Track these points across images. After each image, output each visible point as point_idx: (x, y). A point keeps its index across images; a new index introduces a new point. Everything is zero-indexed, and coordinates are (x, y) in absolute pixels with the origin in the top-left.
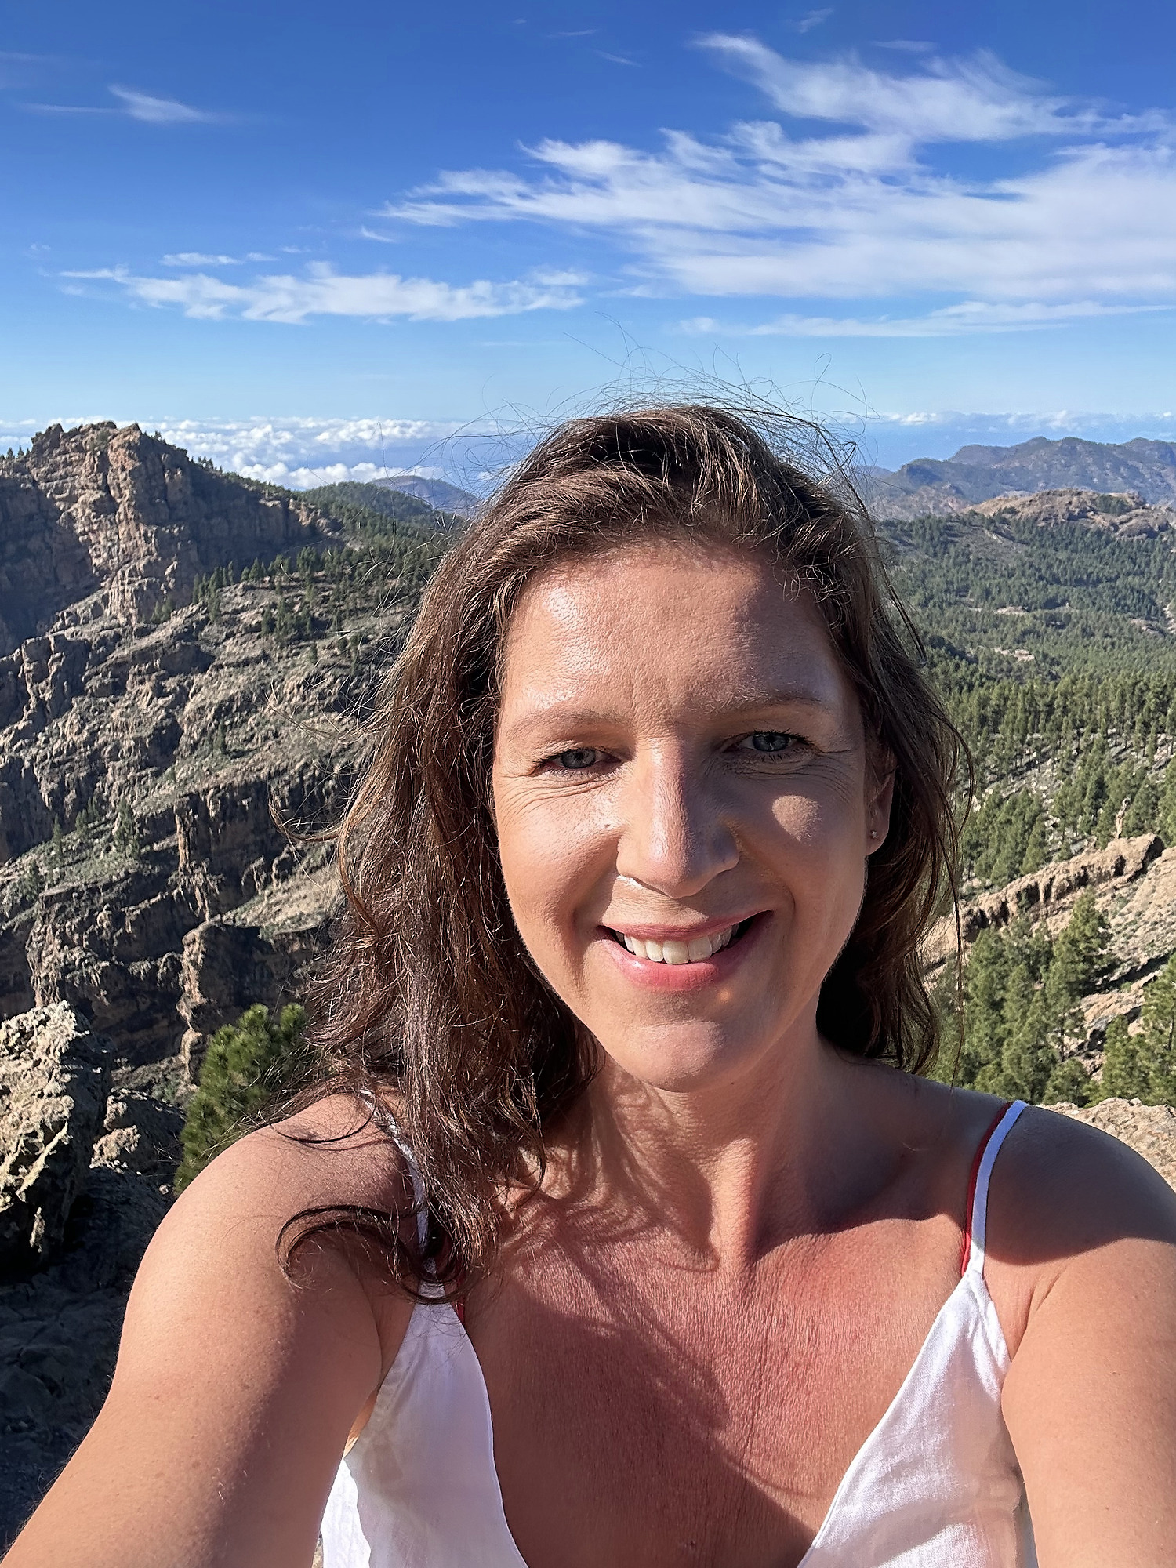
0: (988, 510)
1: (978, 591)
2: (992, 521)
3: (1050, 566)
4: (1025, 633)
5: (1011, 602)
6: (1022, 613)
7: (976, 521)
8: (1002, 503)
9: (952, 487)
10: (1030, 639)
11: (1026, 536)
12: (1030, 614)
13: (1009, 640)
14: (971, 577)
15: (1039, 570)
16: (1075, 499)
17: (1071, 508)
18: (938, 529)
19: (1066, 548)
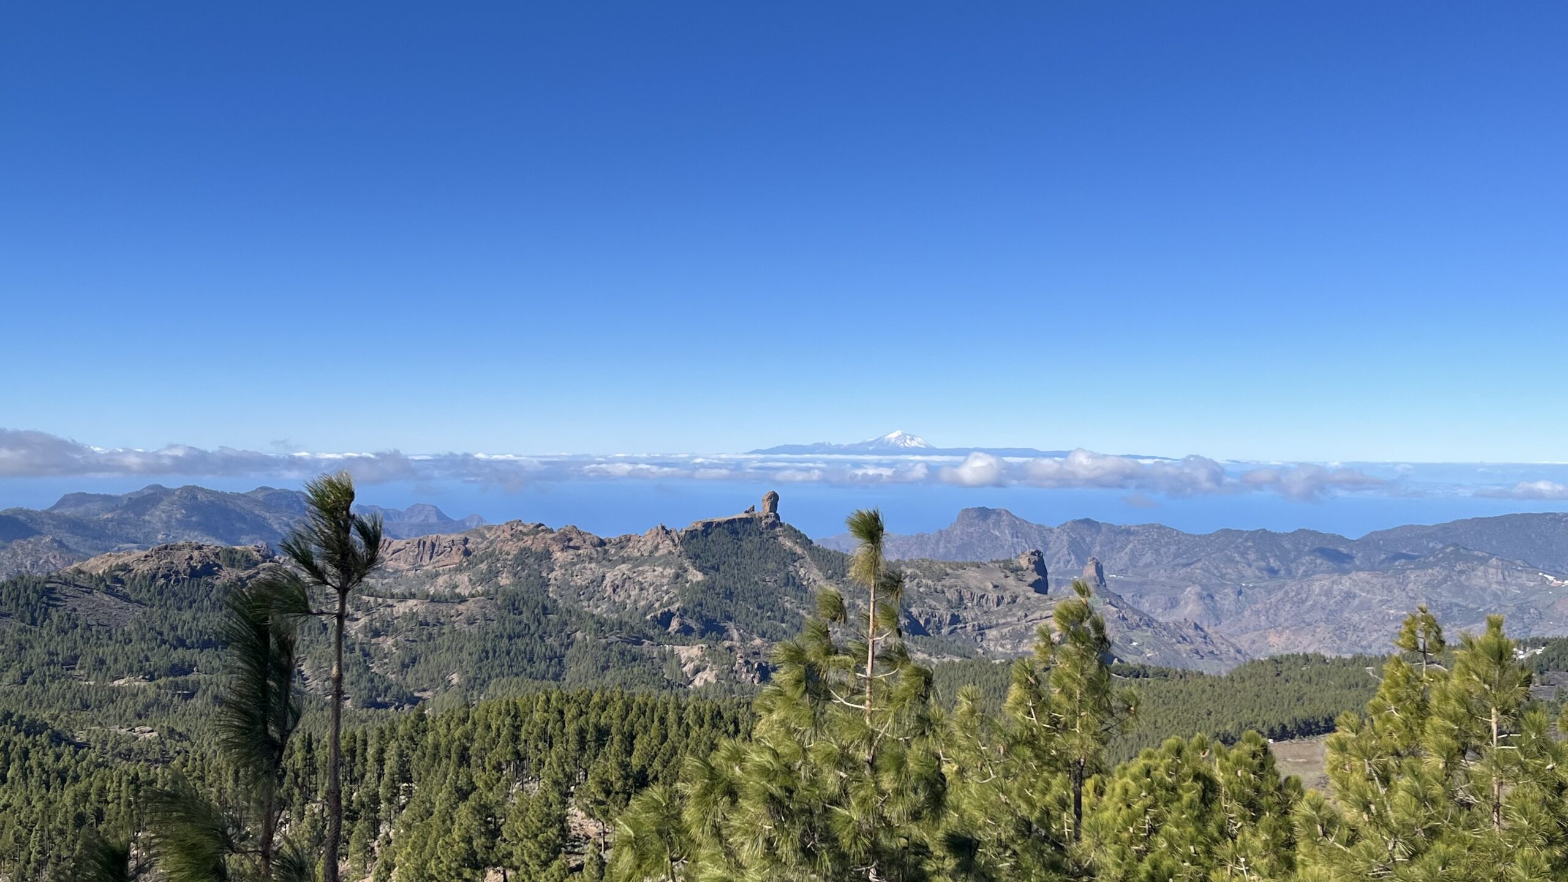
0: (97, 567)
1: (89, 660)
2: (102, 579)
3: (174, 628)
4: (147, 707)
5: (131, 671)
6: (144, 684)
7: (82, 580)
8: (112, 559)
9: (53, 540)
10: (154, 712)
11: (144, 594)
12: (152, 683)
13: (130, 714)
14: (80, 643)
15: (161, 634)
16: (196, 553)
17: (193, 563)
18: (35, 591)
19: (191, 607)
